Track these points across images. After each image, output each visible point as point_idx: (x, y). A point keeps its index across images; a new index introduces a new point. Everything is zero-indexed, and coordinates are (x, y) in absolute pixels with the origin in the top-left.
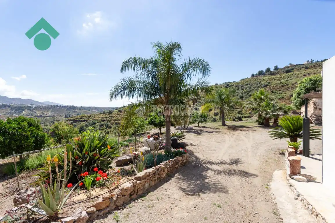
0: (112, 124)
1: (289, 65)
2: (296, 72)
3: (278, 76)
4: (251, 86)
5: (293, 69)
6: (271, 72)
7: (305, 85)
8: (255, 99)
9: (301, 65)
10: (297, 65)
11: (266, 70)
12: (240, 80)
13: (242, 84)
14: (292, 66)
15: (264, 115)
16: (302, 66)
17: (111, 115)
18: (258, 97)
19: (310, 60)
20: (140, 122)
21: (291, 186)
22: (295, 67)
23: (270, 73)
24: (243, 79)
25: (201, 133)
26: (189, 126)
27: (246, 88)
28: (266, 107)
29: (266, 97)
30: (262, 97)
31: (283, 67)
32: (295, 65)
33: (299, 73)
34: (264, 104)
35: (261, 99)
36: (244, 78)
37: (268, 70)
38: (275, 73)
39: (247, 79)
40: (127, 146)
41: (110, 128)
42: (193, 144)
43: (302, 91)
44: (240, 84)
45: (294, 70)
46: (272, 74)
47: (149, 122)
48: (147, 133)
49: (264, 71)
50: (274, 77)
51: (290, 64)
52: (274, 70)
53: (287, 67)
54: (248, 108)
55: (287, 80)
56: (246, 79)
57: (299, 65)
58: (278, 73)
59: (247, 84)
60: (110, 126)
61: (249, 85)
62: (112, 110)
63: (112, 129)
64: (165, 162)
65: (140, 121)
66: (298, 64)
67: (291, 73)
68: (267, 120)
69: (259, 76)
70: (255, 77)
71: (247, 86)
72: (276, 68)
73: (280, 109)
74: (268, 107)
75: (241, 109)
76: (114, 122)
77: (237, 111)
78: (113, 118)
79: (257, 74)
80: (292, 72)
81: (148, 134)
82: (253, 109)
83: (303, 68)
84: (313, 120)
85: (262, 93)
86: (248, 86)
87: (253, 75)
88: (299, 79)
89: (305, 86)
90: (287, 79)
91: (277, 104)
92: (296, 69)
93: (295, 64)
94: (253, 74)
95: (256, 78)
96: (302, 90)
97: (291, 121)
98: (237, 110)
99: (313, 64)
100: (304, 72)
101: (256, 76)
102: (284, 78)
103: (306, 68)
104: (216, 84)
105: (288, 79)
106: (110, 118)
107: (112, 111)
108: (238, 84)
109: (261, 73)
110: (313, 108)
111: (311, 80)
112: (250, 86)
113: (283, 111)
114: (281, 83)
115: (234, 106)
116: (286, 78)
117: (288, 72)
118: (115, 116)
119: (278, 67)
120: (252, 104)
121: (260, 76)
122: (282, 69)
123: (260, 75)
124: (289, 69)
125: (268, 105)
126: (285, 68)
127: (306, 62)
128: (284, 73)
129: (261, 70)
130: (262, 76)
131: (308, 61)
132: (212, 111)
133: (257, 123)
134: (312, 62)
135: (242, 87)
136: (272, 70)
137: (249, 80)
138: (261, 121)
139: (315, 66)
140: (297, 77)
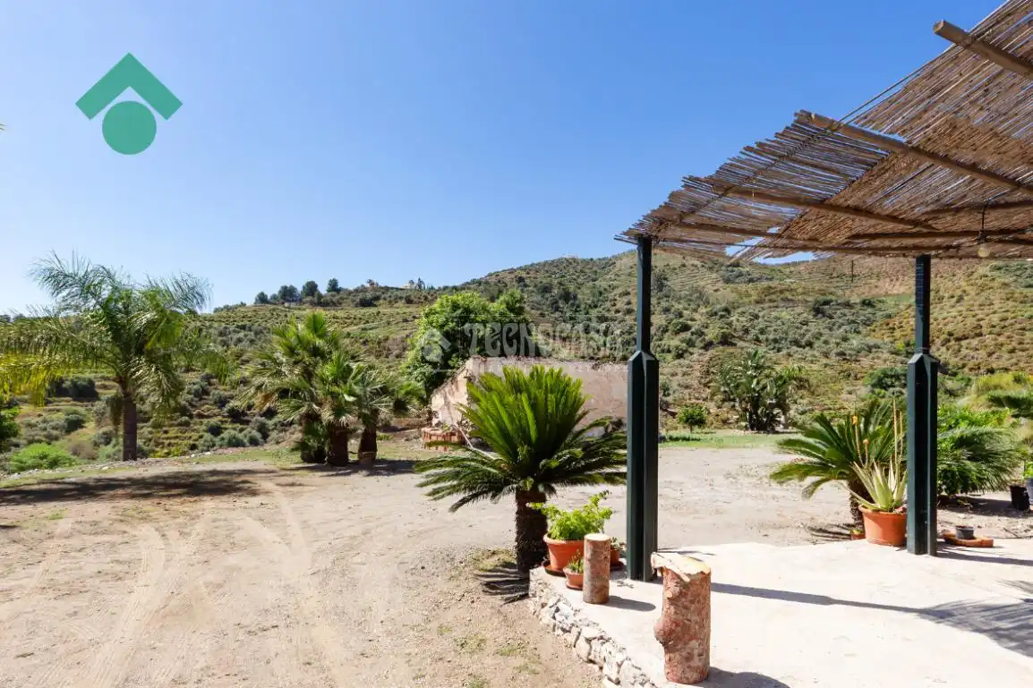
1: (368, 285)
2: (384, 309)
3: (340, 314)
4: (256, 334)
5: (377, 298)
6: (320, 296)
9: (397, 289)
10: (387, 289)
11: (304, 287)
12: (216, 310)
13: (224, 325)
14: (375, 289)
16: (399, 293)
19: (416, 281)
22: (383, 293)
23: (315, 299)
24: (227, 308)
27: (240, 340)
31: (351, 288)
32: (382, 288)
33: (394, 311)
36: (231, 304)
37: (311, 288)
38: (332, 301)
39: (243, 309)
44: (216, 325)
45: (381, 301)
46: (322, 303)
49: (300, 289)
50: (327, 313)
51: (371, 283)
52: (329, 291)
53: (363, 290)
55: (363, 329)
56: (236, 307)
57: (392, 288)
58: (340, 303)
59: (243, 328)
61: (250, 330)
66: (390, 286)
67: (373, 310)
69: (283, 303)
70: (271, 307)
71: (241, 335)
72: (334, 286)
75: (220, 418)
79: (274, 297)
80: (375, 306)
83: (401, 298)
86: (246, 336)
87: (262, 299)
88: (393, 329)
90: (363, 326)
92: (385, 299)
93: (382, 284)
94: (262, 294)
95: (274, 310)
98: (205, 421)
99: (424, 293)
100: (404, 310)
101: (275, 304)
102: (355, 322)
103: (409, 301)
105: (367, 326)
108: (208, 324)
109: (287, 294)
112: (252, 333)
114: (348, 334)
115: (193, 406)
116: (363, 322)
117: (366, 303)
119: (340, 285)
121: (286, 305)
122: (350, 293)
123: (288, 301)
124: (369, 296)
126: (356, 291)
127: (408, 285)
128: (356, 306)
129: (288, 286)
130: (293, 305)
131: (412, 282)
132: (82, 427)
133: (297, 456)
134: (420, 287)
135: (221, 334)
136: (323, 289)
137: (249, 314)
138: (316, 445)
139: (426, 298)
140: (389, 323)
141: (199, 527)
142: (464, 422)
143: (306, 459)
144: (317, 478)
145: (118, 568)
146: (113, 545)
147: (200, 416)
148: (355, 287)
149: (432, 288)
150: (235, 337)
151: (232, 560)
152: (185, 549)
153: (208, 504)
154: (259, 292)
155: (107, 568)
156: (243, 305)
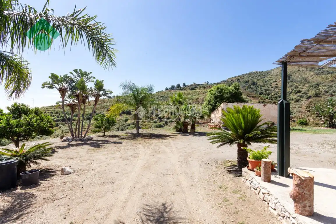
1: (193, 84)
2: (198, 90)
3: (186, 92)
4: (165, 98)
5: (196, 87)
6: (181, 88)
8: (174, 103)
9: (201, 84)
10: (198, 85)
12: (156, 92)
13: (158, 96)
14: (195, 85)
15: (183, 119)
16: (202, 86)
18: (176, 99)
19: (206, 82)
23: (179, 89)
24: (159, 92)
27: (161, 100)
30: (181, 100)
31: (189, 85)
32: (197, 85)
33: (200, 91)
35: (180, 102)
36: (160, 91)
37: (179, 86)
38: (184, 89)
44: (156, 96)
45: (197, 88)
46: (181, 89)
49: (176, 86)
50: (183, 92)
52: (183, 86)
53: (192, 85)
55: (192, 96)
57: (200, 84)
58: (186, 89)
59: (162, 97)
61: (164, 97)
66: (199, 84)
67: (195, 91)
70: (169, 91)
71: (162, 98)
72: (184, 85)
75: (157, 119)
79: (169, 88)
80: (195, 89)
83: (202, 87)
86: (163, 99)
87: (167, 89)
88: (200, 96)
92: (198, 87)
94: (167, 88)
99: (209, 85)
100: (203, 90)
102: (190, 94)
103: (205, 88)
108: (154, 96)
109: (173, 88)
116: (192, 94)
117: (193, 89)
119: (186, 84)
121: (172, 90)
124: (193, 87)
126: (190, 86)
128: (190, 90)
129: (173, 85)
130: (174, 90)
131: (205, 82)
132: (128, 121)
133: (175, 130)
134: (208, 83)
135: (157, 98)
136: (181, 86)
137: (164, 93)
138: (179, 127)
139: (209, 87)
140: (199, 94)
141: (152, 147)
142: (220, 122)
143: (177, 131)
144: (180, 136)
145: (135, 155)
146: (134, 149)
147: (152, 119)
148: (190, 85)
149: (211, 84)
150: (160, 99)
151: (159, 156)
152: (149, 151)
153: (155, 141)
155: (132, 154)
156: (162, 91)
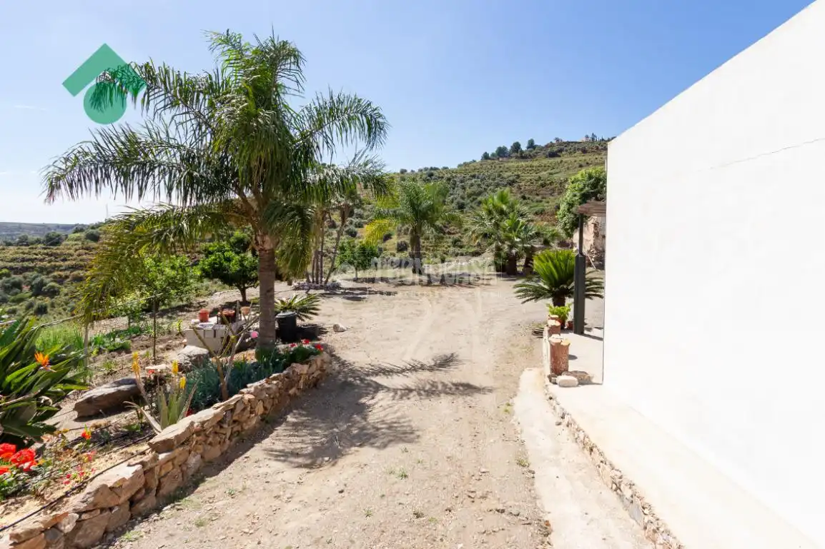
0: (60, 280)
1: (554, 142)
2: (566, 158)
3: (535, 164)
4: (482, 180)
5: (561, 151)
6: (522, 152)
7: (581, 186)
8: (490, 212)
9: (576, 143)
10: (568, 143)
11: (512, 147)
12: (460, 166)
13: (463, 175)
14: (561, 144)
15: (506, 248)
16: (576, 146)
17: (54, 249)
18: (494, 206)
19: (590, 136)
20: (173, 273)
21: (551, 398)
22: (566, 146)
23: (519, 155)
24: (465, 164)
25: (362, 296)
26: (330, 280)
27: (472, 185)
28: (510, 231)
29: (512, 207)
30: (504, 207)
31: (543, 145)
32: (565, 143)
33: (572, 159)
34: (506, 223)
35: (502, 212)
36: (468, 161)
37: (516, 147)
38: (530, 155)
39: (475, 164)
40: (124, 349)
41: (53, 293)
42: (341, 326)
43: (577, 198)
44: (459, 175)
45: (563, 153)
46: (523, 157)
47: (203, 270)
48: (199, 303)
49: (509, 148)
50: (527, 163)
51: (557, 140)
52: (528, 148)
53: (551, 145)
54: (473, 232)
55: (551, 174)
56: (470, 163)
57: (572, 142)
58: (535, 156)
59: (474, 176)
60: (53, 287)
61: (478, 178)
62: (58, 232)
63: (60, 299)
64: (257, 384)
65: (173, 268)
66: (570, 140)
67: (558, 160)
68: (513, 259)
69: (498, 159)
70: (489, 161)
71: (473, 180)
72: (531, 145)
73: (538, 234)
74: (515, 231)
75: (460, 234)
76: (68, 273)
77: (451, 240)
78: (64, 260)
79: (493, 155)
80: (560, 156)
81: (201, 306)
82: (485, 236)
83: (578, 149)
84: (593, 260)
85: (503, 199)
86: (475, 182)
87: (486, 157)
88: (570, 172)
89: (582, 190)
90: (549, 171)
91: (532, 224)
92: (567, 151)
93: (565, 140)
94: (486, 153)
95: (493, 163)
96: (575, 196)
97: (556, 261)
98: (452, 236)
99: (595, 144)
100: (580, 158)
101: (493, 159)
102: (546, 168)
103: (584, 151)
104: (403, 172)
105: (552, 171)
106: (50, 262)
107: (59, 236)
108: (454, 175)
109: (501, 152)
110: (593, 235)
111: (590, 177)
112: (479, 180)
113: (542, 239)
114: (540, 178)
115: (445, 227)
116: (550, 168)
117: (553, 155)
118: (72, 255)
119: (536, 143)
120: (483, 225)
121: (501, 159)
122: (542, 148)
123: (501, 157)
124: (555, 149)
125: (514, 227)
126: (547, 146)
127: (584, 140)
128: (546, 157)
129: (502, 146)
130: (505, 159)
131: (587, 137)
132: (391, 238)
134: (593, 139)
135: (462, 182)
136: (524, 147)
137: (478, 167)
139: (597, 148)
140: (568, 168)
147: (449, 233)
148: (546, 144)
149: (603, 140)
150: (469, 182)
154: (484, 152)
156: (474, 161)
